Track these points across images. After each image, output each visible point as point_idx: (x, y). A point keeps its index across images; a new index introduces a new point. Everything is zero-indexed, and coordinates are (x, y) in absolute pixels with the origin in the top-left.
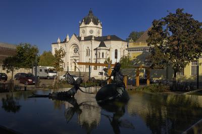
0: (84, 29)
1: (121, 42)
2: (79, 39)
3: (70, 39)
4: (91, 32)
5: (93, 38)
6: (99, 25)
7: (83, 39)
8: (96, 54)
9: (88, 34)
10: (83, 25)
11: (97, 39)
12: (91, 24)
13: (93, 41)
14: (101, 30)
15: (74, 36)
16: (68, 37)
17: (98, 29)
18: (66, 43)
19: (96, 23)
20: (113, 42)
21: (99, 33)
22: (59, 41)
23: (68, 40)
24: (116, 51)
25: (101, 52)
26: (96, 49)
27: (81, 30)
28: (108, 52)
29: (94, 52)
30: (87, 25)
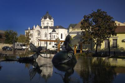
0: (44, 22)
1: (64, 29)
2: (41, 27)
4: (48, 24)
5: (49, 27)
6: (52, 20)
7: (43, 27)
8: (50, 36)
9: (46, 25)
10: (43, 20)
11: (51, 28)
12: (48, 19)
13: (49, 29)
14: (53, 23)
15: (38, 26)
16: (34, 26)
17: (51, 22)
18: (33, 30)
19: (50, 19)
20: (60, 30)
22: (29, 28)
23: (34, 28)
24: (62, 34)
25: (53, 35)
26: (50, 33)
27: (42, 22)
28: (57, 35)
30: (45, 20)
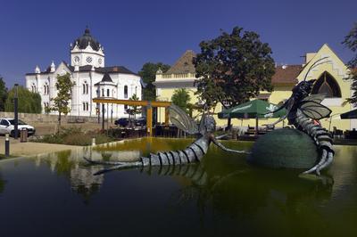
0: (79, 56)
1: (132, 77)
2: (72, 69)
3: (56, 68)
4: (89, 60)
5: (93, 69)
6: (100, 52)
7: (77, 69)
8: (98, 92)
9: (84, 63)
10: (76, 49)
11: (98, 71)
12: (89, 49)
13: (93, 74)
14: (103, 59)
15: (62, 65)
16: (53, 65)
17: (99, 57)
18: (50, 75)
19: (95, 48)
20: (121, 76)
21: (100, 61)
22: (38, 70)
23: (53, 70)
24: (126, 87)
25: (106, 88)
26: (97, 85)
27: (73, 56)
28: (115, 89)
29: (95, 89)
30: (83, 50)
